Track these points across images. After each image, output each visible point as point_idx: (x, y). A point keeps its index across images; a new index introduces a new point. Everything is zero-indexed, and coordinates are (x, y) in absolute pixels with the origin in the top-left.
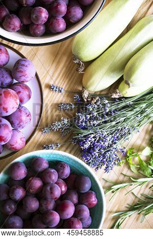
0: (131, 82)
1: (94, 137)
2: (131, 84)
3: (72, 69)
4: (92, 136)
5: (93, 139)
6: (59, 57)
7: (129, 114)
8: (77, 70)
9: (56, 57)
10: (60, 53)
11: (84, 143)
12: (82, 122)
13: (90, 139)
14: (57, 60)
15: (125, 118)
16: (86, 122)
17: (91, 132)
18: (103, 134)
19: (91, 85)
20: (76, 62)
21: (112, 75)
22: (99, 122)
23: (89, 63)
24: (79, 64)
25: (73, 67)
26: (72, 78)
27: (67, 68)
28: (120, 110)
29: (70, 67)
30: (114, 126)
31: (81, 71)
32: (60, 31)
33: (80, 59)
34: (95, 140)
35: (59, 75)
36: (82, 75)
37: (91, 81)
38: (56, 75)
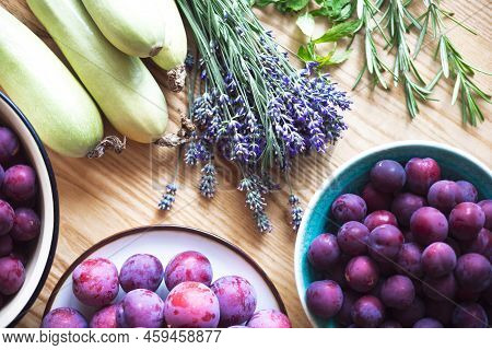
0: (154, 43)
1: (282, 124)
2: (158, 44)
3: (117, 161)
4: (278, 127)
5: (286, 125)
6: (88, 185)
7: (234, 49)
8: (119, 151)
9: (87, 191)
10: (82, 181)
11: (292, 145)
12: (250, 149)
13: (285, 133)
14: (94, 189)
15: (242, 59)
16: (249, 141)
17: (270, 130)
18: (276, 106)
19: (151, 125)
20: (101, 153)
21: (136, 81)
22: (250, 114)
23: (108, 126)
24: (107, 146)
25: (113, 158)
26: (135, 162)
27: (112, 171)
28: (225, 68)
29: (113, 165)
30: (260, 82)
31: (120, 144)
32: (32, 179)
33: (97, 143)
34: (288, 122)
35: (126, 189)
36: (130, 142)
37: (144, 125)
38: (125, 195)
